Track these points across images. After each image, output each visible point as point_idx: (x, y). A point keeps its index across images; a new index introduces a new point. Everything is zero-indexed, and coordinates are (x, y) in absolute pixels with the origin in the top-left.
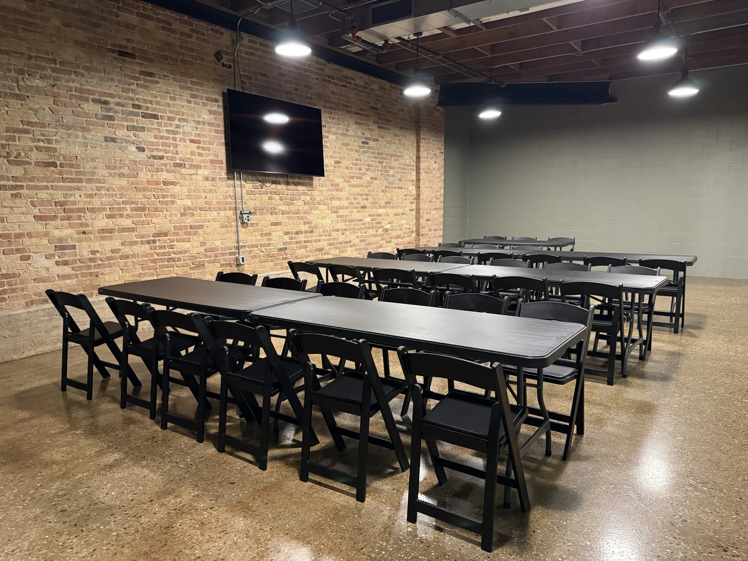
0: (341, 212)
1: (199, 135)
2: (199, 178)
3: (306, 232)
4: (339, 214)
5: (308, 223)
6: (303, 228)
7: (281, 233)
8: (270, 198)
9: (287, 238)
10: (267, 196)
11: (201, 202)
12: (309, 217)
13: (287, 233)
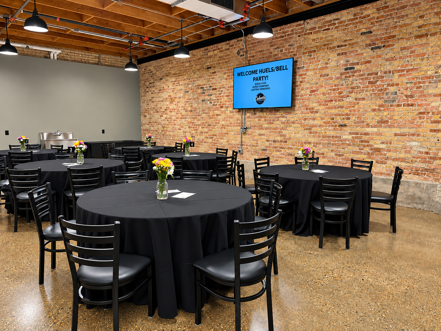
0: (314, 129)
1: (229, 92)
2: (228, 112)
3: (281, 141)
4: (312, 131)
5: (283, 136)
6: (279, 138)
7: (264, 140)
8: (259, 120)
9: (267, 144)
10: (257, 119)
11: (228, 123)
12: (284, 132)
13: (268, 141)
